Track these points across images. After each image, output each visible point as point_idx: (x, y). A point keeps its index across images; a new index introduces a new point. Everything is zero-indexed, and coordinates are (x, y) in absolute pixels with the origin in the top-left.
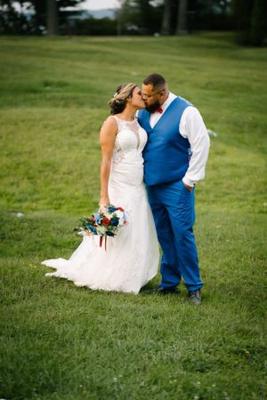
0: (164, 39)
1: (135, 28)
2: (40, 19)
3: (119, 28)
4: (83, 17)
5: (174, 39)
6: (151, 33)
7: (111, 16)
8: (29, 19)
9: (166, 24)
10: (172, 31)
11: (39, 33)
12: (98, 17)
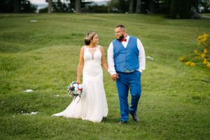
0: (129, 15)
1: (117, 9)
2: (72, 5)
3: (109, 9)
4: (92, 5)
5: (134, 15)
6: (124, 12)
7: (106, 4)
8: (67, 5)
9: (131, 8)
10: (134, 11)
11: (72, 12)
12: (100, 4)
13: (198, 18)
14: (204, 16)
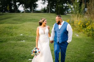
1: (43, 12)
2: (31, 11)
5: (48, 13)
6: (45, 13)
7: (40, 10)
8: (29, 11)
9: (47, 11)
11: (31, 12)
12: (38, 10)
13: (66, 15)
14: (67, 14)
